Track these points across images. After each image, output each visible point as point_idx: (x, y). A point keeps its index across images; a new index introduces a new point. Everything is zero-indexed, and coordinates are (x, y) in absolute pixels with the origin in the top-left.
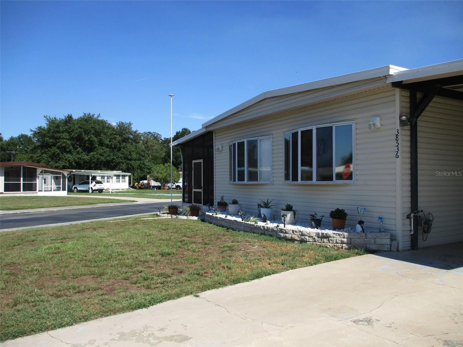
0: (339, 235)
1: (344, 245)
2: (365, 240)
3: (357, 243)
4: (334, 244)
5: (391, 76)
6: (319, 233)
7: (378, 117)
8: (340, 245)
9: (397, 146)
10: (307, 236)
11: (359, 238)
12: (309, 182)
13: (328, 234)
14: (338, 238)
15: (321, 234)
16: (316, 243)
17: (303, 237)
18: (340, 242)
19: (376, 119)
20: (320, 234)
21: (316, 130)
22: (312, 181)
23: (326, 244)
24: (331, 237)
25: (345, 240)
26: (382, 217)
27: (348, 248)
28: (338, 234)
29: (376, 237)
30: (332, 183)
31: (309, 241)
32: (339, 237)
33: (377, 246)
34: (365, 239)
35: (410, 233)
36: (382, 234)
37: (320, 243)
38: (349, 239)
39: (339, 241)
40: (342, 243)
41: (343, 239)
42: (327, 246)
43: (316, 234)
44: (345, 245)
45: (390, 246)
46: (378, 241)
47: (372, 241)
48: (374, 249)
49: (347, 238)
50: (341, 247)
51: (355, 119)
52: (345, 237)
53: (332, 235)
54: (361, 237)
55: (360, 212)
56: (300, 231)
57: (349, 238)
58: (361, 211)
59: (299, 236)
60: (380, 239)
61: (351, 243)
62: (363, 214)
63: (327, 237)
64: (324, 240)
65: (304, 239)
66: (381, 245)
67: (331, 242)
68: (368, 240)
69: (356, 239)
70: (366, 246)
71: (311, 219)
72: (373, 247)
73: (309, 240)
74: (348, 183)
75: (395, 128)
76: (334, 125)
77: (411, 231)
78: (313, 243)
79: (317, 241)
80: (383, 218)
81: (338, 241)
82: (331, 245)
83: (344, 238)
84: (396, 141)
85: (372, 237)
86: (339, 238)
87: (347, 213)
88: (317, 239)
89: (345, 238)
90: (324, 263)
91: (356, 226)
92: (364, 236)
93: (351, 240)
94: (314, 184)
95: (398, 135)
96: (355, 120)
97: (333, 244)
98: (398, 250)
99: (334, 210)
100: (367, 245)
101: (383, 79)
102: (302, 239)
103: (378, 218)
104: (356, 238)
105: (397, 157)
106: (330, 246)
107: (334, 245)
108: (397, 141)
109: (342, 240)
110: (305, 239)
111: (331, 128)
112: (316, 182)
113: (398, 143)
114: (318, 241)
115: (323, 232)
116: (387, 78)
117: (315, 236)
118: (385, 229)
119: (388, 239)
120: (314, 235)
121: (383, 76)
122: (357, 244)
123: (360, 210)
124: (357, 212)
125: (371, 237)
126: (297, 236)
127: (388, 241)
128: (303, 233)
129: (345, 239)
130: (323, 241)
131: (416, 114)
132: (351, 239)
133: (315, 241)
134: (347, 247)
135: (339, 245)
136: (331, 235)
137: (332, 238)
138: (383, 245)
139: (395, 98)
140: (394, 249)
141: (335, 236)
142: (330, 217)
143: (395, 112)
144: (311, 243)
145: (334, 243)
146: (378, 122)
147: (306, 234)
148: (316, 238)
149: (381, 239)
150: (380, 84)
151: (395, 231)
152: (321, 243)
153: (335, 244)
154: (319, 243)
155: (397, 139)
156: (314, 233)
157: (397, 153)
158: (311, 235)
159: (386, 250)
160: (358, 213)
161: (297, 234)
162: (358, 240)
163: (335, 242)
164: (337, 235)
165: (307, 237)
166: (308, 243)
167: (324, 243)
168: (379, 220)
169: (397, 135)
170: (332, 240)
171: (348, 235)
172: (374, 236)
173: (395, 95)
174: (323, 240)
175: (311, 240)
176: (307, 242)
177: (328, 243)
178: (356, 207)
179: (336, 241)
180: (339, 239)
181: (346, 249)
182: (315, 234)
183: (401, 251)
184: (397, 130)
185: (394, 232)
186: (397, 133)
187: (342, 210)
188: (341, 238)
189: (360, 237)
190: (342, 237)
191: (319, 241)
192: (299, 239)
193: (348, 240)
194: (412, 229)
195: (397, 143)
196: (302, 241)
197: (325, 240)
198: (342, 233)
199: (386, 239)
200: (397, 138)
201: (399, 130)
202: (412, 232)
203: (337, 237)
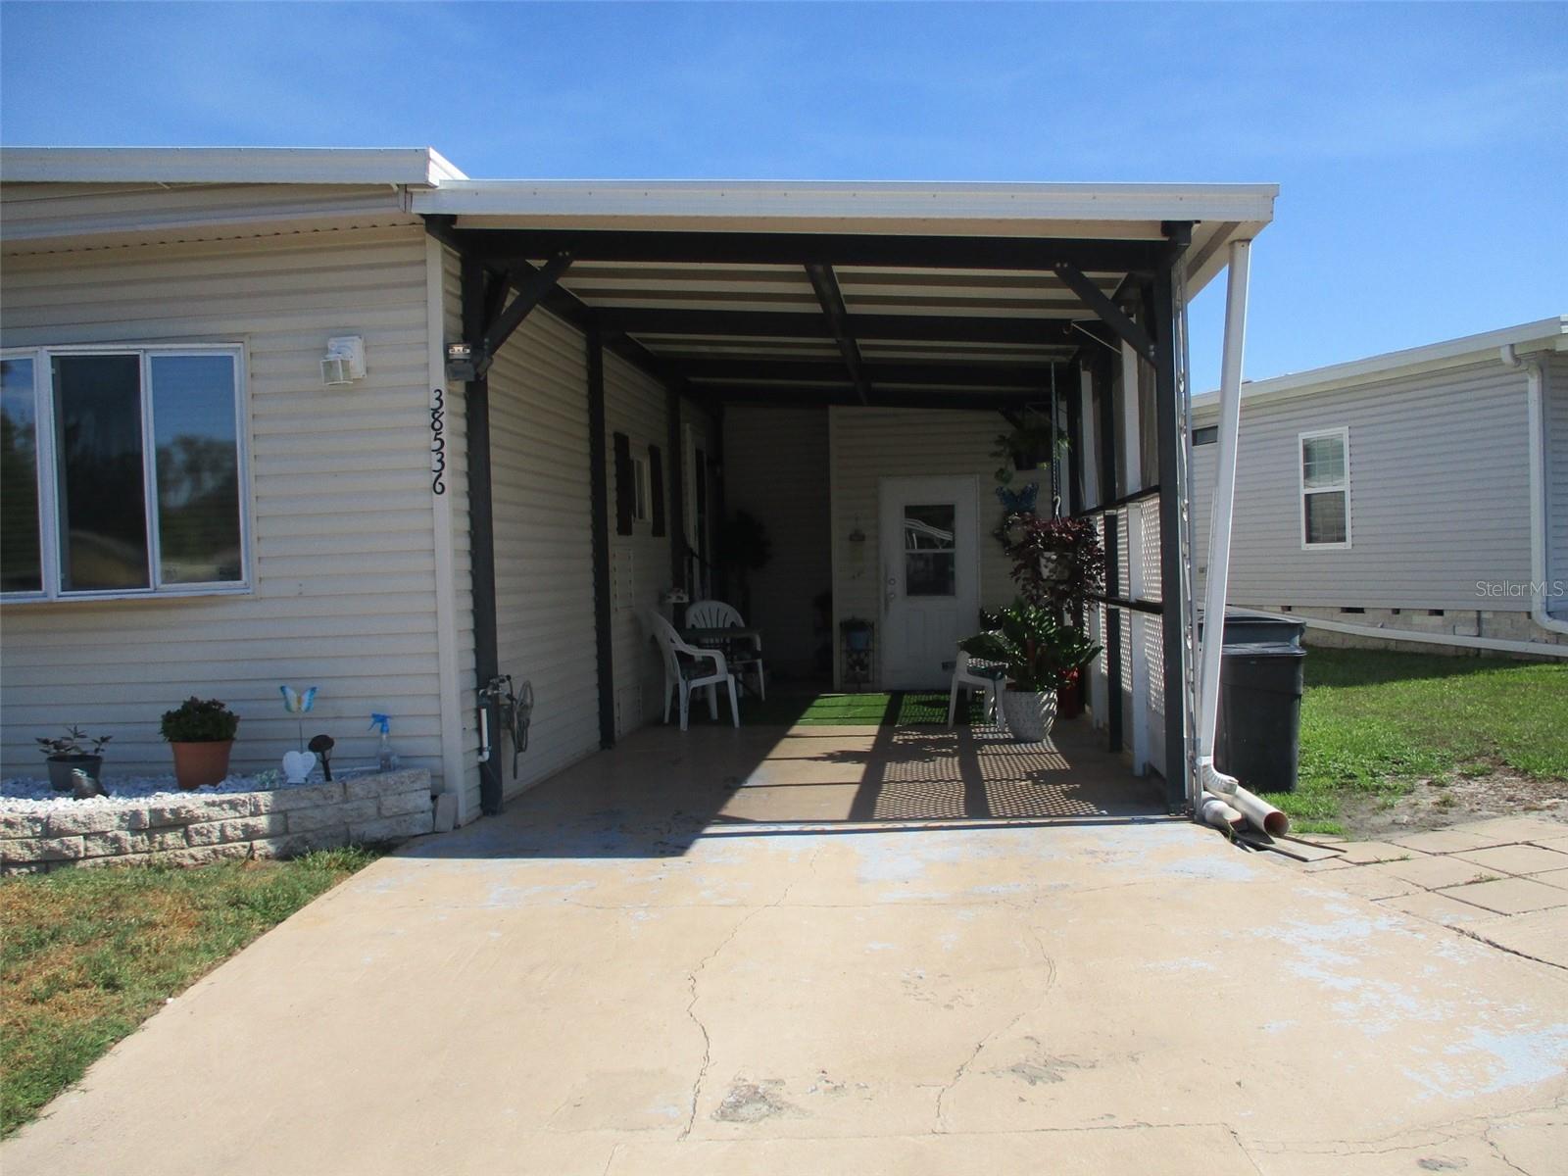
0: (233, 805)
1: (257, 843)
2: (341, 809)
3: (312, 826)
4: (215, 846)
5: (427, 190)
6: (136, 814)
7: (356, 338)
8: (240, 848)
9: (438, 451)
10: (76, 834)
11: (318, 806)
12: (26, 597)
13: (183, 811)
14: (229, 821)
15: (147, 813)
16: (123, 857)
17: (54, 844)
18: (239, 832)
19: (349, 344)
20: (146, 817)
21: (53, 367)
22: (40, 589)
23: (178, 852)
24: (195, 820)
25: (262, 822)
26: (387, 714)
27: (276, 854)
28: (230, 802)
29: (380, 790)
30: (144, 596)
31: (87, 857)
32: (232, 813)
33: (387, 822)
34: (341, 806)
35: (481, 759)
36: (403, 776)
37: (147, 856)
38: (280, 817)
39: (236, 829)
40: (250, 834)
41: (251, 821)
42: (179, 860)
43: (122, 820)
44: (264, 841)
45: (431, 814)
46: (390, 802)
47: (370, 809)
48: (379, 836)
49: (268, 813)
50: (243, 852)
51: (244, 334)
52: (263, 809)
53: (203, 811)
54: (325, 798)
55: (294, 705)
56: (36, 820)
57: (280, 812)
58: (299, 700)
59: (33, 841)
60: (397, 796)
61: (287, 832)
62: (308, 709)
63: (183, 821)
64: (163, 837)
65: (59, 853)
66: (402, 818)
67: (197, 839)
68: (355, 805)
69: (309, 813)
70: (348, 830)
71: (50, 759)
72: (376, 830)
73: (86, 849)
74: (224, 592)
75: (428, 385)
76: (145, 351)
77: (480, 750)
78: (107, 863)
79: (130, 850)
80: (389, 717)
81: (229, 831)
82: (200, 856)
83: (255, 814)
84: (433, 433)
85: (369, 792)
86: (236, 818)
87: (235, 714)
88: (129, 838)
89: (262, 814)
90: (263, 931)
91: (281, 760)
92: (337, 796)
93: (286, 817)
94: (51, 603)
95: (440, 411)
96: (246, 339)
97: (211, 847)
98: (457, 827)
99: (176, 707)
100: (352, 827)
101: (396, 194)
102: (51, 851)
103: (372, 720)
104: (305, 808)
105: (439, 488)
106: (196, 860)
107: (215, 852)
108: (437, 434)
109: (246, 826)
110: (68, 848)
111: (133, 362)
112: (59, 596)
113: (440, 439)
114: (133, 847)
115: (158, 806)
116: (411, 194)
117: (120, 828)
118: (401, 757)
119: (425, 789)
120: (111, 827)
121: (398, 185)
122: (312, 831)
123: (292, 694)
124: (283, 704)
125: (362, 794)
126: (22, 843)
127: (423, 800)
128: (54, 824)
129: (262, 817)
130: (161, 843)
131: (486, 340)
132: (285, 813)
133: (120, 852)
134: (272, 849)
135: (235, 848)
136: (198, 812)
137: (205, 825)
138: (407, 818)
139: (426, 277)
140: (444, 824)
141: (214, 812)
142: (161, 737)
143: (426, 326)
144: (100, 860)
145: (213, 844)
146: (354, 354)
147: (70, 826)
148: (125, 836)
149: (400, 794)
150: (383, 212)
151: (441, 757)
152: (149, 852)
153: (219, 847)
154: (138, 857)
155: (437, 425)
156: (109, 815)
157: (437, 474)
158: (98, 827)
159: (418, 830)
160: (288, 707)
161: (20, 834)
162: (317, 813)
163: (215, 836)
164: (224, 806)
165: (79, 841)
166: (81, 864)
167: (162, 849)
168: (374, 723)
169: (436, 411)
170: (202, 834)
171: (274, 801)
172: (373, 786)
173: (424, 262)
174: (158, 838)
175: (97, 847)
176: (75, 860)
177: (183, 848)
178: (277, 685)
179: (222, 830)
180: (233, 821)
181: (267, 857)
182: (116, 821)
183: (467, 825)
184: (438, 393)
185: (436, 762)
186: (438, 402)
187: (214, 702)
188: (245, 817)
189: (321, 803)
190: (247, 813)
191: (140, 846)
192: (29, 857)
193: (272, 823)
194: (486, 744)
195: (436, 439)
196: (49, 863)
197: (170, 838)
198: (246, 794)
199: (419, 793)
200: (436, 420)
201: (443, 391)
202: (486, 755)
203: (226, 816)
